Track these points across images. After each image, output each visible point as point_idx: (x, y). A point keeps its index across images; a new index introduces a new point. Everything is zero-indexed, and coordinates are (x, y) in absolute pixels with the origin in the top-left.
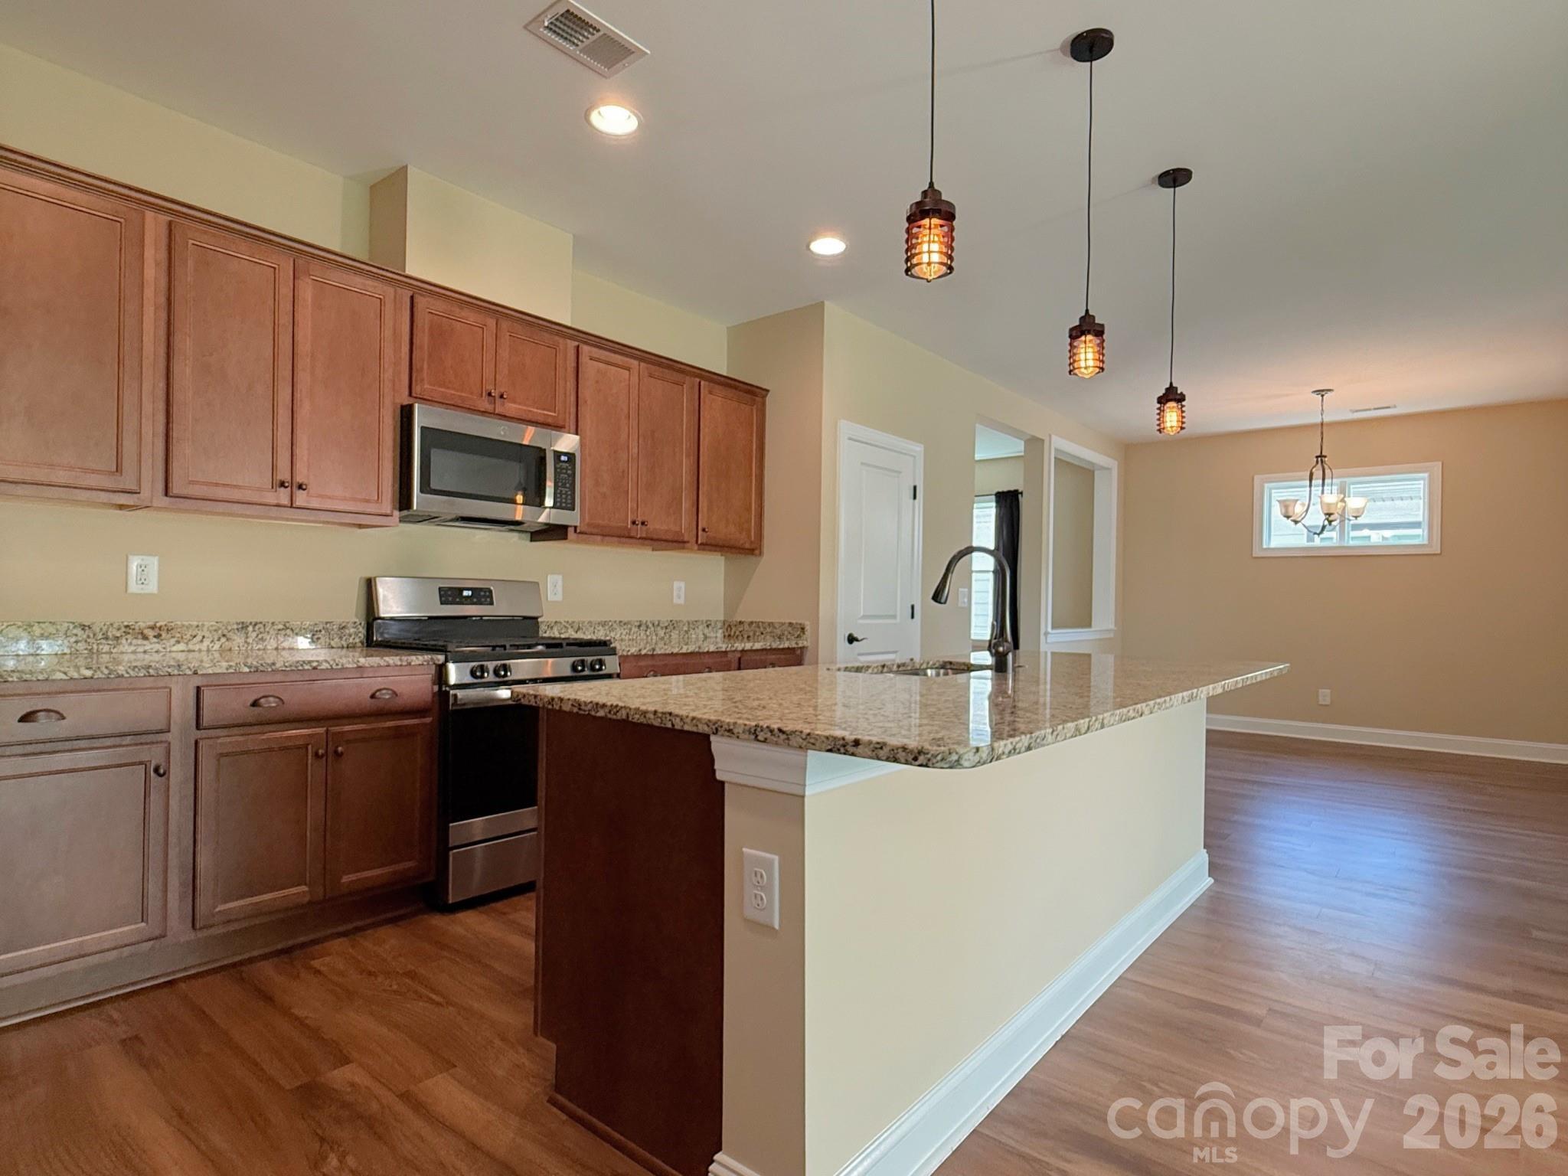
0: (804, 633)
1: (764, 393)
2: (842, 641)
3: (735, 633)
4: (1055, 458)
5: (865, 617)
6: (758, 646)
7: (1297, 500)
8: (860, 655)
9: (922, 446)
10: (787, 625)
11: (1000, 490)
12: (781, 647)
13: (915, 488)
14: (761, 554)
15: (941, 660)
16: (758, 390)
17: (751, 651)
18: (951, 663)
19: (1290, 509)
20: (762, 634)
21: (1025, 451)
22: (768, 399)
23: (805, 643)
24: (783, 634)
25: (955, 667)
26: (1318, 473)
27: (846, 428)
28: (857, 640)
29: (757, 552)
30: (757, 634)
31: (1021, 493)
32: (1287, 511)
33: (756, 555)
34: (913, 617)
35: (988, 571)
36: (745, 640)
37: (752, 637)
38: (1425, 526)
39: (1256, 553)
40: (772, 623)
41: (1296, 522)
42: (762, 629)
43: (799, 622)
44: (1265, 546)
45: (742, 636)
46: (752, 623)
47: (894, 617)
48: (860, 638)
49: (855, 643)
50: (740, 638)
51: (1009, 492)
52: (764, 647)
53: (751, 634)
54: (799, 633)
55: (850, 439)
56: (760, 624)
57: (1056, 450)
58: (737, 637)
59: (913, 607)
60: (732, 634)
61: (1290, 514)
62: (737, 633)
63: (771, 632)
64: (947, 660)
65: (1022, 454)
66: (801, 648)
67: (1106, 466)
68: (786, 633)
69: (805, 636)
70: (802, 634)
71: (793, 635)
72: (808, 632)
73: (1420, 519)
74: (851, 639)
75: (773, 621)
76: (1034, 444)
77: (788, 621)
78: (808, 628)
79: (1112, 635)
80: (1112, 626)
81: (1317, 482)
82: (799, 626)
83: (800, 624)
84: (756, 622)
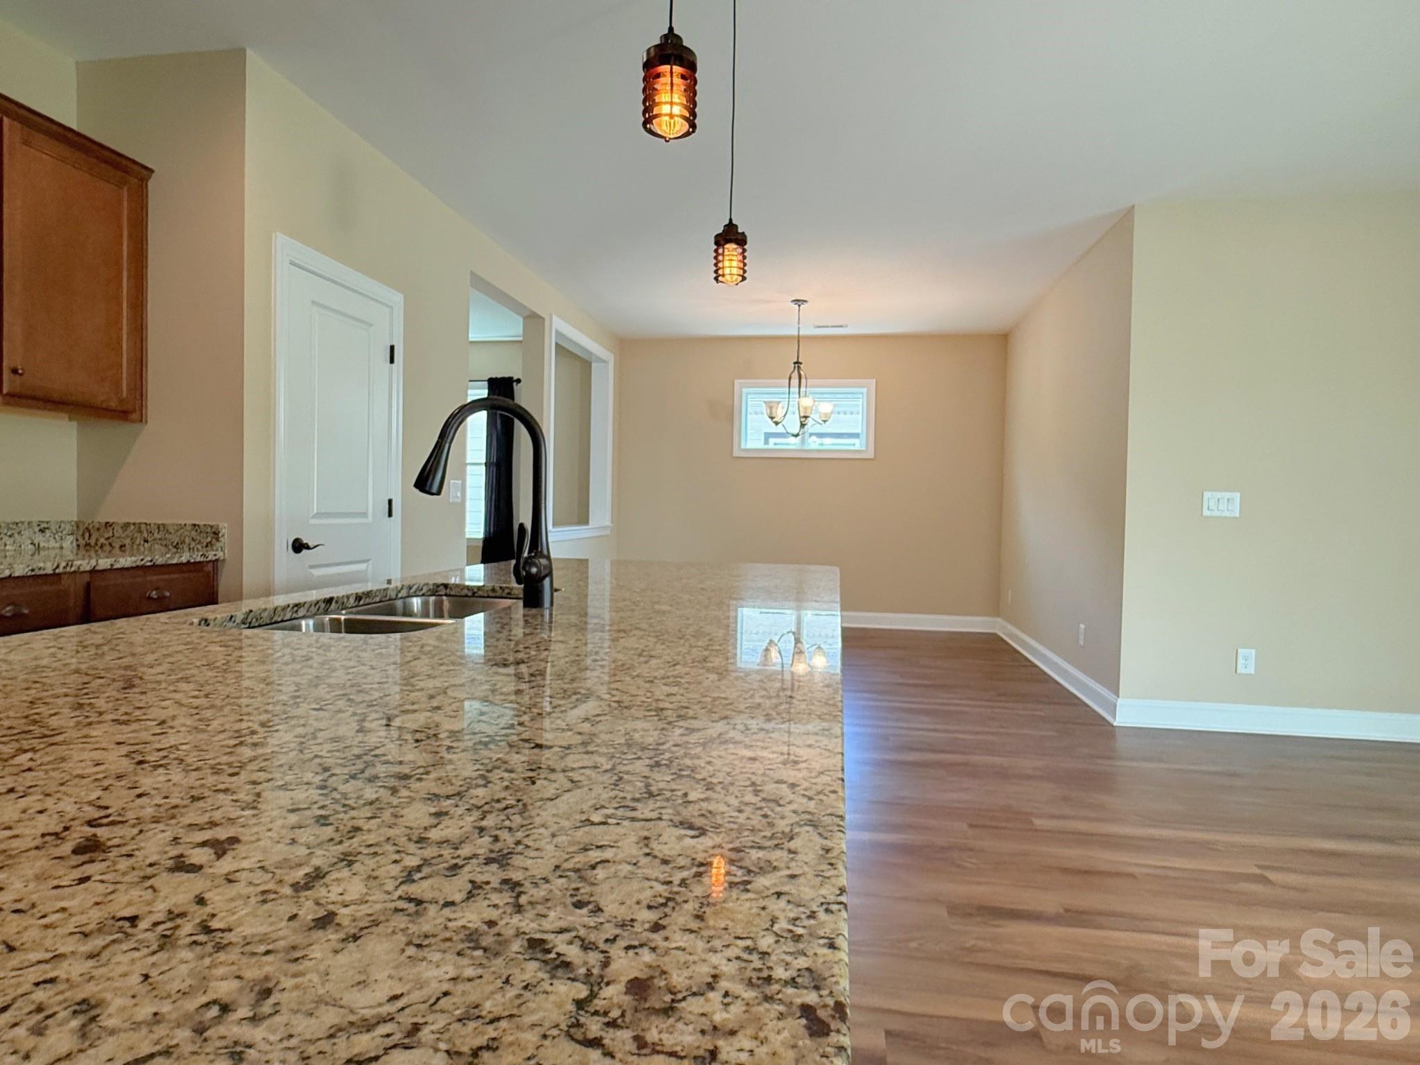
0: (217, 540)
1: (145, 172)
2: (283, 549)
3: (97, 540)
4: (556, 344)
5: (319, 515)
6: (125, 561)
7: (779, 402)
8: (311, 567)
9: (402, 296)
10: (189, 528)
11: (494, 376)
12: (175, 561)
13: (392, 348)
14: (142, 419)
15: (431, 582)
16: (135, 167)
17: (111, 570)
18: (446, 586)
19: (774, 410)
20: (146, 541)
21: (524, 335)
22: (151, 184)
23: (220, 554)
24: (183, 542)
25: (453, 593)
26: (795, 381)
27: (285, 247)
28: (308, 547)
29: (135, 416)
30: (138, 542)
31: (519, 381)
32: (771, 413)
33: (133, 421)
34: (390, 515)
35: (480, 464)
36: (117, 551)
37: (128, 546)
38: (863, 437)
39: (736, 453)
40: (164, 525)
41: (777, 423)
42: (145, 535)
43: (211, 523)
44: (742, 447)
45: (110, 544)
46: (127, 525)
47: (365, 515)
48: (311, 545)
49: (305, 552)
50: (107, 548)
51: (503, 379)
52: (139, 563)
53: (127, 541)
54: (209, 539)
55: (292, 263)
56: (143, 526)
57: (557, 332)
58: (102, 547)
59: (390, 502)
60: (93, 542)
61: (774, 415)
62: (102, 540)
63: (160, 539)
64: (440, 581)
65: (521, 339)
66: (213, 561)
67: (604, 358)
68: (187, 540)
69: (219, 545)
70: (214, 541)
71: (200, 542)
72: (225, 539)
73: (858, 431)
74: (298, 546)
75: (164, 522)
76: (534, 321)
77: (190, 522)
78: (225, 530)
79: (608, 532)
80: (608, 523)
81: (795, 389)
82: (209, 530)
83: (212, 527)
84: (134, 524)
